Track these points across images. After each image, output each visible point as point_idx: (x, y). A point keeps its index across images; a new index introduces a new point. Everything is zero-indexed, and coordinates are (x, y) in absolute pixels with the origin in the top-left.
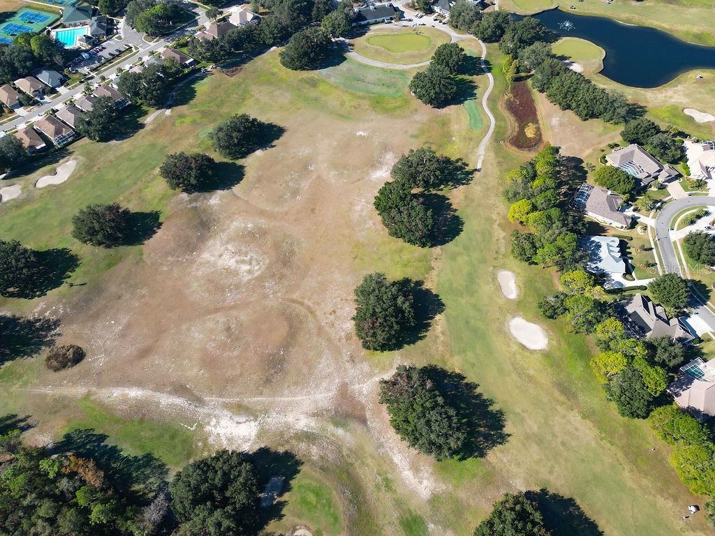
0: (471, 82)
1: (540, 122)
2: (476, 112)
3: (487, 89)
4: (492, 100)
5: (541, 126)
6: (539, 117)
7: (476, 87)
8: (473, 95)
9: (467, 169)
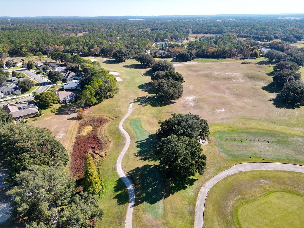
0: (145, 159)
1: (74, 136)
2: (137, 130)
3: (126, 155)
4: (120, 145)
5: (75, 133)
6: (74, 140)
7: (138, 154)
8: (141, 145)
9: (139, 103)
